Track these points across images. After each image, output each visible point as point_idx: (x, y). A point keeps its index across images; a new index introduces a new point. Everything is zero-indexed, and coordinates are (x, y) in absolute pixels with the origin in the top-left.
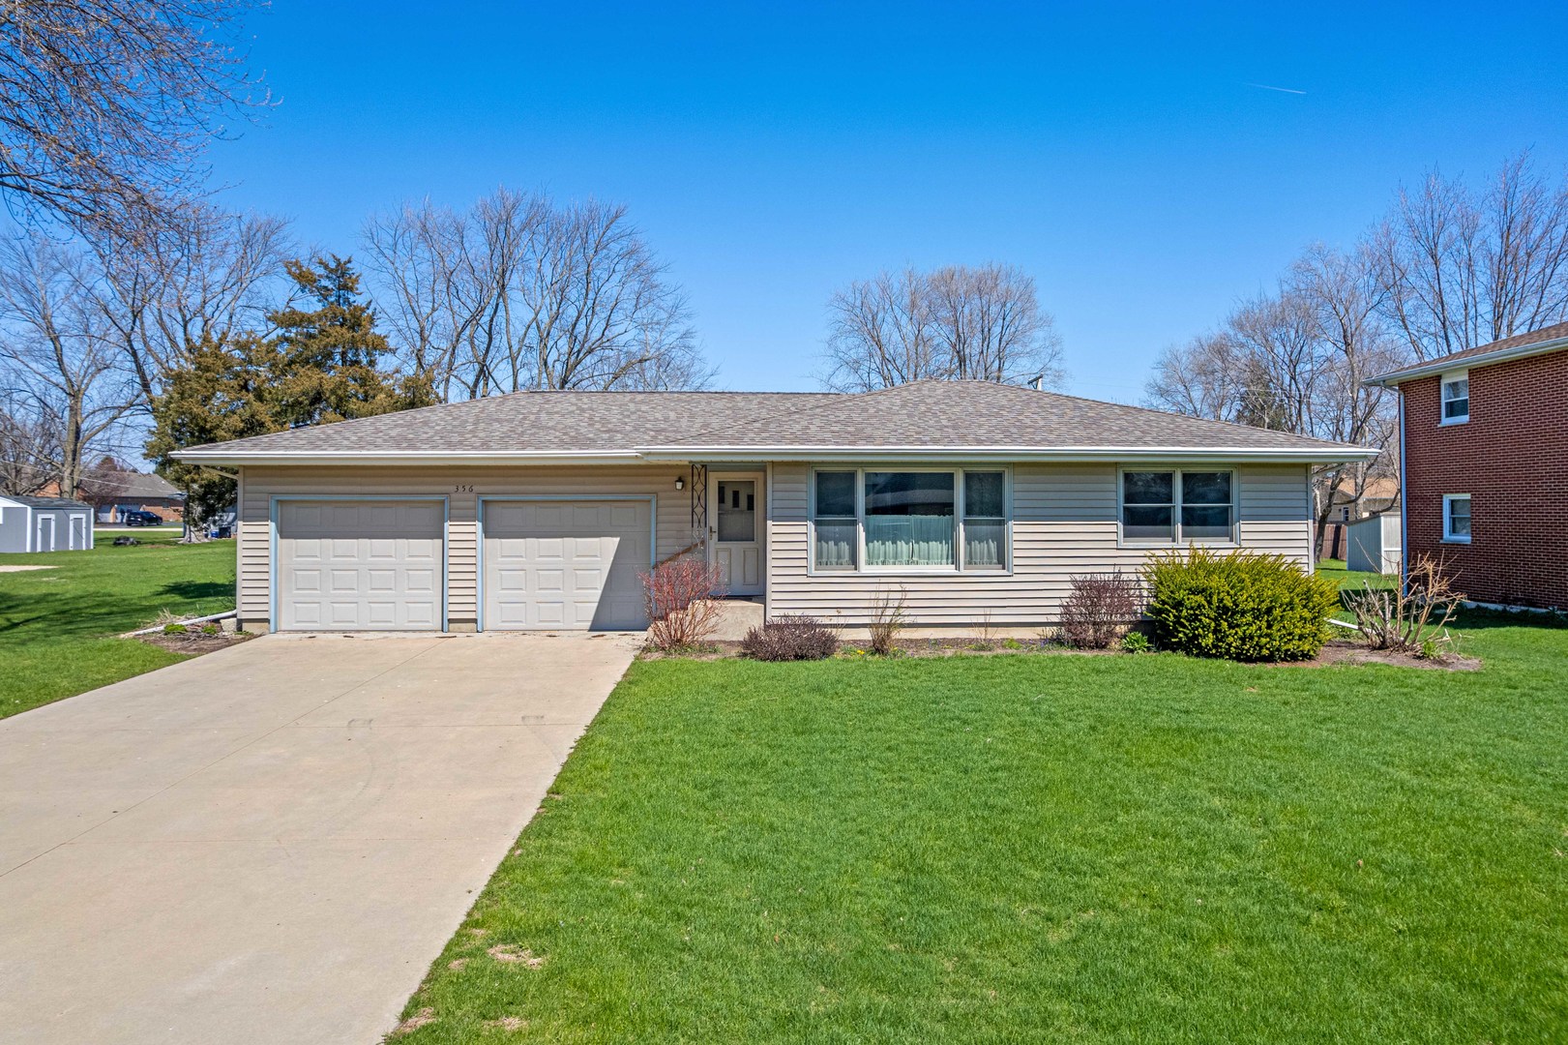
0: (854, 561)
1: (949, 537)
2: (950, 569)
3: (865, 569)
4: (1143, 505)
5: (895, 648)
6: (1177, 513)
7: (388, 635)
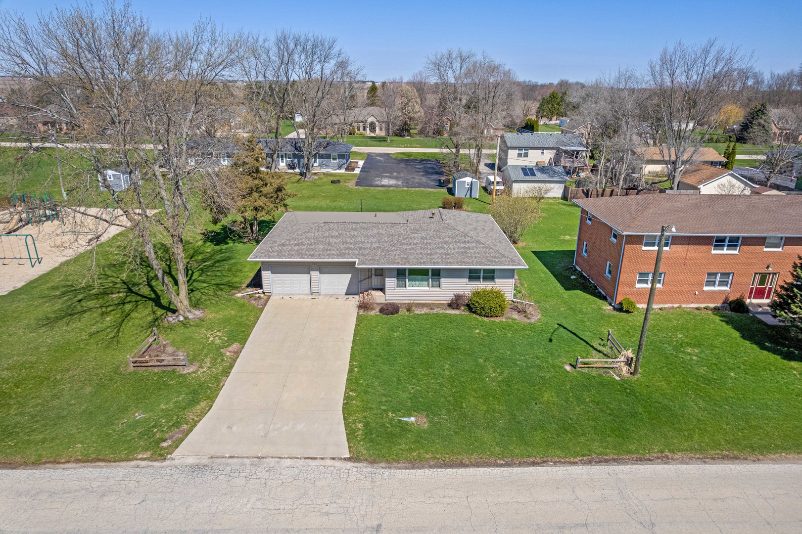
0: (405, 286)
1: (428, 280)
2: (427, 288)
3: (408, 288)
4: (473, 275)
5: (413, 308)
6: (482, 277)
7: (299, 296)
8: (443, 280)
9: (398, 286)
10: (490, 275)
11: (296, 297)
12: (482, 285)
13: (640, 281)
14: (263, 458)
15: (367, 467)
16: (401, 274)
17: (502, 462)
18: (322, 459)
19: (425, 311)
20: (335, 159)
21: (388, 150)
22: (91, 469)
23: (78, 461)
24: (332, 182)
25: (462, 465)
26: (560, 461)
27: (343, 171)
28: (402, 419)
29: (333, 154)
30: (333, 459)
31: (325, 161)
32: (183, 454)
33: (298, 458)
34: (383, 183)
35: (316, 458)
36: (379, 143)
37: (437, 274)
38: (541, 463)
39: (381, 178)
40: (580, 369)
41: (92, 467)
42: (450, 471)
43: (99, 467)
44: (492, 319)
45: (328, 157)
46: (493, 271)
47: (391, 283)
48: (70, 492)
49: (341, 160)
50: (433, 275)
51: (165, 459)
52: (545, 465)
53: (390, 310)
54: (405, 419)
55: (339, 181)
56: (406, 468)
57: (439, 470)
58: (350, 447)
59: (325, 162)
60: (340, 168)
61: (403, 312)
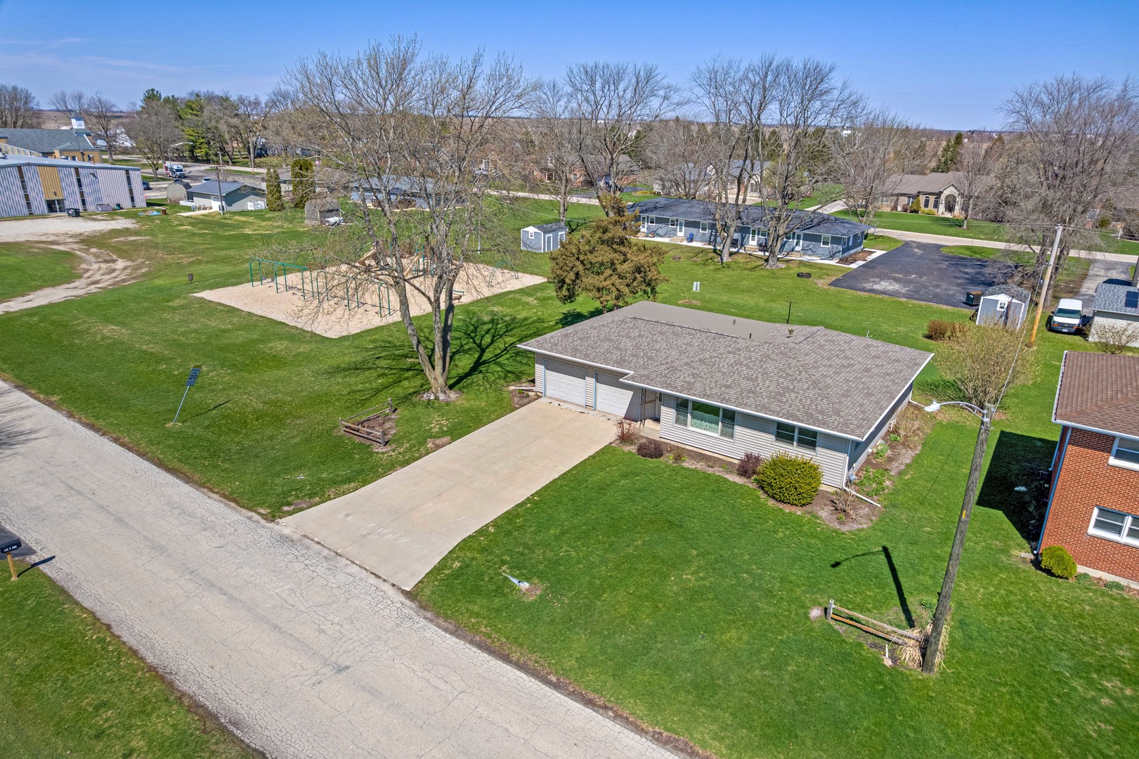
0: (686, 424)
1: (717, 424)
2: (714, 434)
3: (688, 427)
4: (784, 432)
5: (685, 458)
6: (796, 438)
7: (570, 406)
8: (737, 428)
9: (677, 421)
10: (809, 439)
11: (564, 406)
12: (794, 451)
13: (1099, 524)
14: (340, 555)
15: (412, 608)
16: (682, 406)
17: (554, 679)
18: (385, 580)
19: (700, 466)
20: (825, 243)
21: (947, 240)
22: (222, 505)
23: (224, 496)
24: (798, 275)
25: (506, 659)
26: (627, 719)
27: (833, 262)
28: (512, 579)
29: (824, 235)
30: (394, 585)
31: (812, 244)
32: (287, 525)
33: (366, 569)
34: (876, 287)
35: (380, 577)
36: (944, 229)
37: (730, 418)
38: (600, 707)
39: (881, 280)
40: (833, 623)
41: (225, 504)
42: (485, 656)
43: (229, 506)
44: (781, 506)
45: (816, 239)
46: (814, 434)
47: (668, 413)
48: (192, 517)
49: (835, 246)
50: (724, 417)
51: (273, 521)
52: (601, 711)
53: (653, 450)
54: (515, 581)
55: (809, 276)
56: (446, 630)
57: (474, 649)
58: (421, 582)
59: (811, 247)
60: (832, 257)
61: (669, 459)
